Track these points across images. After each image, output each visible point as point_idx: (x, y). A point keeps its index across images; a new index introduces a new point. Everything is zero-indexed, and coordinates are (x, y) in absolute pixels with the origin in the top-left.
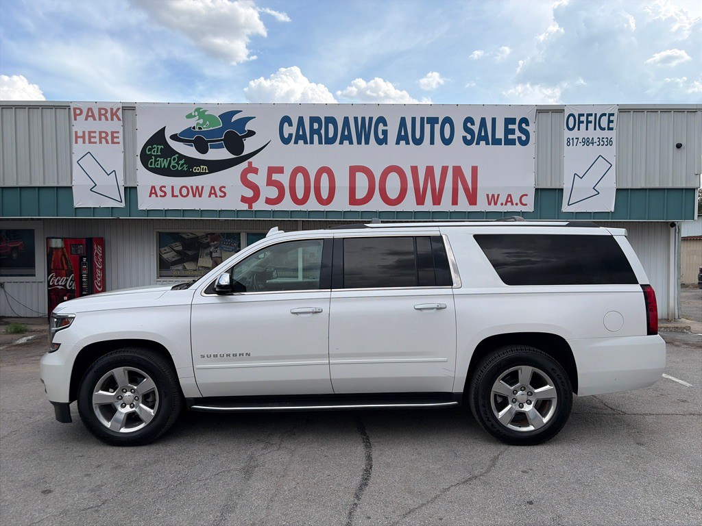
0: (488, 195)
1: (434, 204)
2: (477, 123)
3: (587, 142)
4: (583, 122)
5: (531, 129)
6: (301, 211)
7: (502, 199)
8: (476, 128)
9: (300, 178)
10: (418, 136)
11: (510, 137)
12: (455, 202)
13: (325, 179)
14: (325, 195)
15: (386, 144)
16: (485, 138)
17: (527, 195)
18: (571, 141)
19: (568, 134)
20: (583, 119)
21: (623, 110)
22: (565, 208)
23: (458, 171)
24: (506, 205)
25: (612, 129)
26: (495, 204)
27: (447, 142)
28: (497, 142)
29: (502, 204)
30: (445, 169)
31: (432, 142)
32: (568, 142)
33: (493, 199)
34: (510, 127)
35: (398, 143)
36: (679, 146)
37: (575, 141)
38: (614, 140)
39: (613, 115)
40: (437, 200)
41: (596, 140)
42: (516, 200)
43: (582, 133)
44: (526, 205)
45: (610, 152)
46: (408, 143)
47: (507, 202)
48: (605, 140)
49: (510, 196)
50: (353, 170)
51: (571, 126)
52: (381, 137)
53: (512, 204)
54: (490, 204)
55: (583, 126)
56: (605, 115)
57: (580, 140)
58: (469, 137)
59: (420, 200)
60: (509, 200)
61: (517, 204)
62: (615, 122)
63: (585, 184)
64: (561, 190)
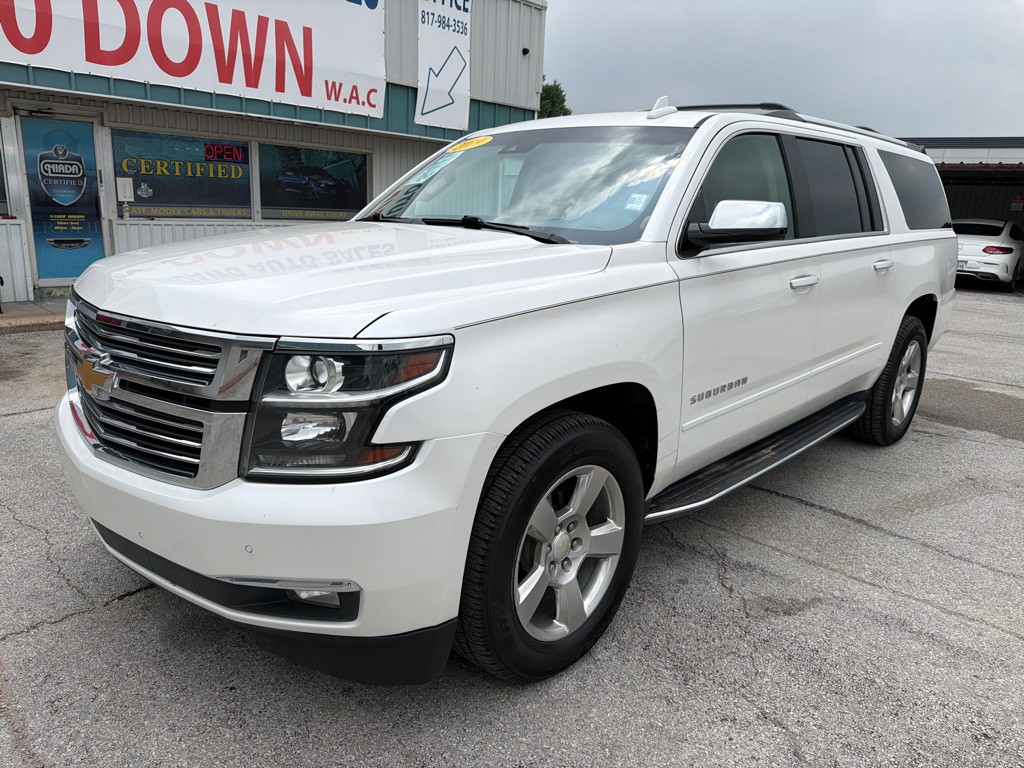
0: (327, 82)
1: (249, 84)
3: (443, 23)
7: (345, 93)
12: (280, 86)
14: (27, 28)
17: (375, 91)
18: (426, 16)
19: (424, 5)
22: (419, 120)
23: (282, 29)
24: (350, 102)
25: (466, 10)
26: (337, 99)
29: (345, 101)
30: (263, 23)
32: (423, 17)
33: (333, 91)
36: (525, 52)
37: (431, 17)
38: (468, 27)
40: (252, 80)
41: (452, 23)
42: (363, 97)
43: (437, 7)
44: (374, 106)
45: (464, 42)
47: (351, 97)
48: (460, 25)
49: (355, 88)
53: (358, 103)
54: (329, 98)
57: (436, 19)
59: (225, 75)
60: (354, 96)
61: (363, 104)
63: (440, 85)
64: (415, 90)
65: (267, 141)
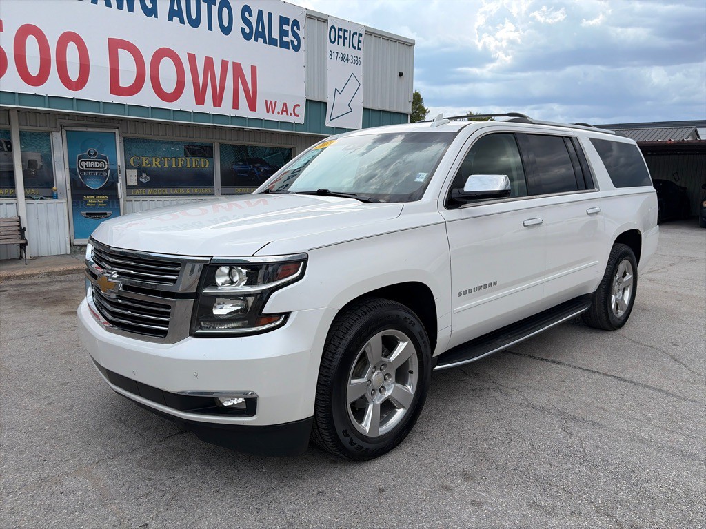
0: (266, 101)
1: (215, 105)
2: (255, 14)
3: (344, 58)
4: (341, 37)
5: (301, 33)
6: (35, 95)
7: (279, 108)
8: (254, 20)
9: (31, 44)
10: (194, 16)
11: (285, 39)
12: (236, 106)
13: (72, 51)
14: (74, 74)
15: (156, 16)
16: (262, 35)
17: (299, 105)
18: (333, 54)
19: (331, 47)
20: (341, 33)
21: (369, 33)
22: (328, 123)
23: (237, 68)
24: (282, 114)
25: (359, 49)
26: (273, 112)
27: (226, 30)
28: (273, 42)
29: (278, 113)
30: (225, 64)
31: (210, 28)
32: (331, 55)
33: (270, 107)
34: (285, 27)
35: (170, 19)
36: (401, 74)
37: (336, 54)
38: (361, 60)
39: (360, 35)
40: (217, 102)
41: (350, 58)
42: (290, 110)
43: (340, 48)
44: (298, 116)
45: (358, 70)
46: (182, 22)
47: (283, 111)
48: (356, 59)
49: (285, 104)
50: (115, 45)
51: (333, 40)
52: (149, 5)
53: (287, 114)
54: (268, 111)
55: (341, 40)
56: (355, 33)
57: (339, 55)
58: (247, 31)
59: (200, 99)
60: (285, 110)
61: (291, 114)
62: (362, 42)
63: (342, 100)
64: (326, 104)
65: (226, 142)
